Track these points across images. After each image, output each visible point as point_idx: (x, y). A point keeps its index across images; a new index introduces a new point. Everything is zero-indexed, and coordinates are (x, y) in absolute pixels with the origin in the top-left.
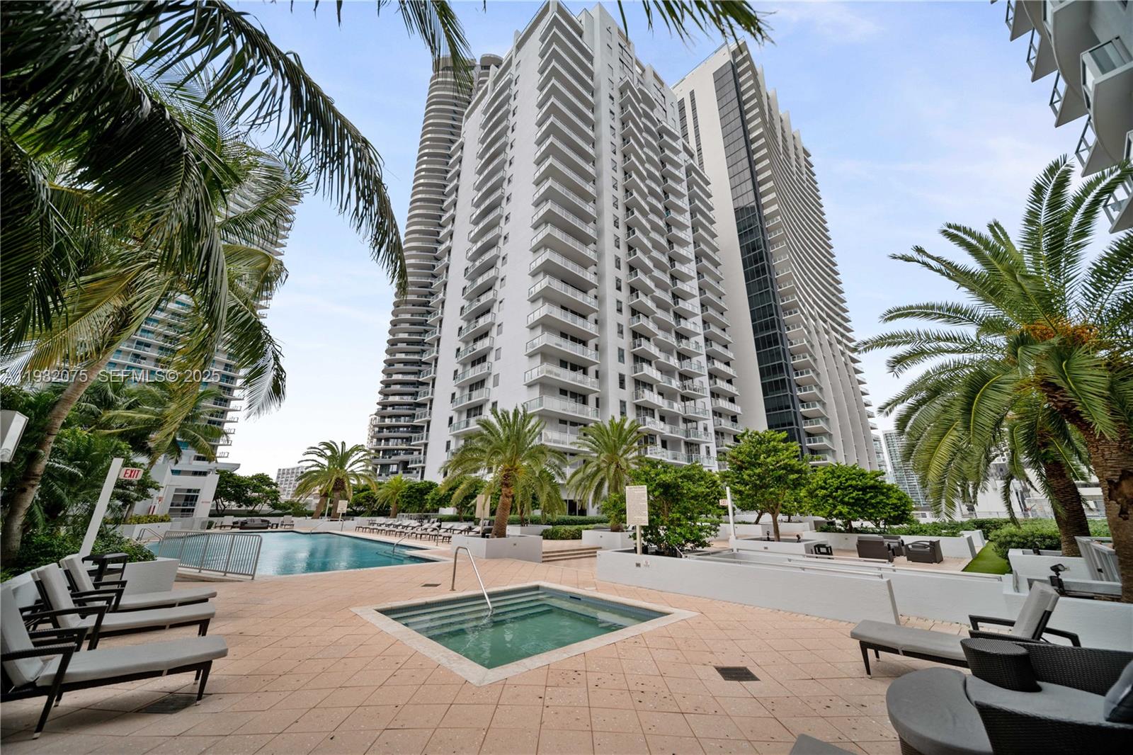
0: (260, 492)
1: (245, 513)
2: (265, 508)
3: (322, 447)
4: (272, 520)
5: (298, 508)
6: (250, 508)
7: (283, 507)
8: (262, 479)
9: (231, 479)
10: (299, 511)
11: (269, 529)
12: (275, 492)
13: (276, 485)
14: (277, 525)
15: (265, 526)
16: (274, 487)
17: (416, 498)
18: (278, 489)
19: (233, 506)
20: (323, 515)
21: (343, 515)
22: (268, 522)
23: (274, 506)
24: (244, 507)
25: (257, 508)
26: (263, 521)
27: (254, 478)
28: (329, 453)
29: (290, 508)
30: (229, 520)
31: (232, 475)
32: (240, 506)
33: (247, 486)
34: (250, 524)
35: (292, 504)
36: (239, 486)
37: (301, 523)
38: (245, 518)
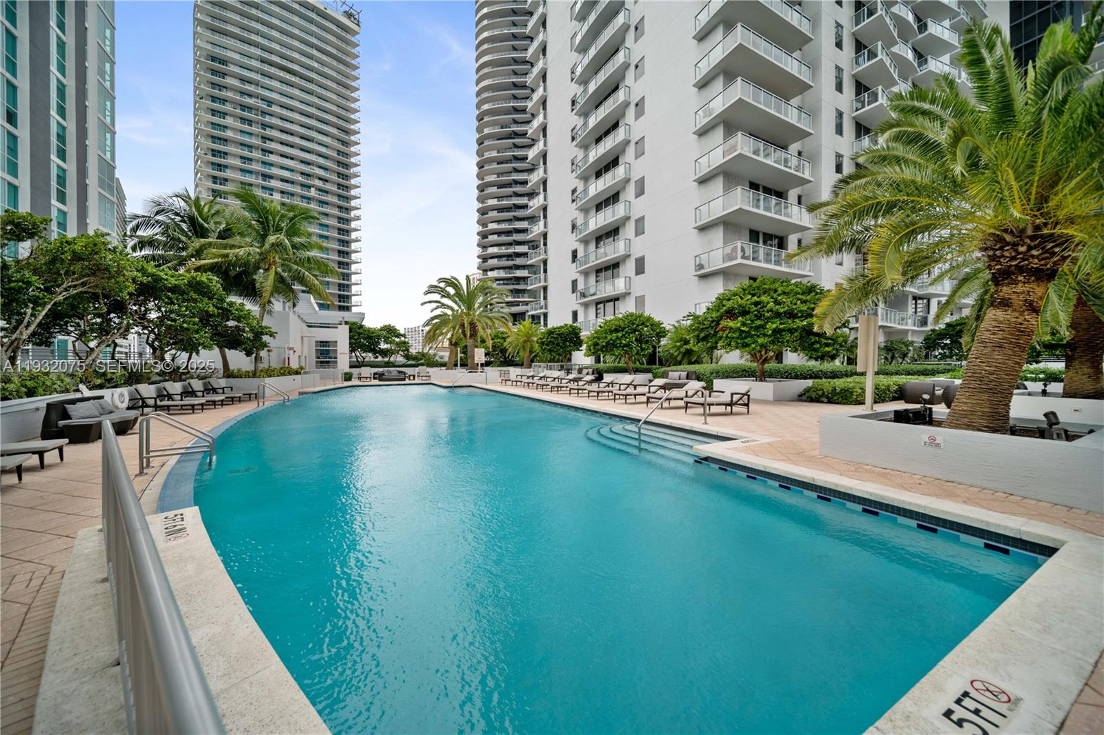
0: (390, 343)
1: (383, 364)
2: (399, 359)
3: (442, 285)
4: (409, 371)
5: (429, 359)
6: (386, 359)
7: (415, 358)
8: (390, 331)
9: (361, 331)
10: (432, 363)
11: (407, 381)
12: (405, 343)
13: (404, 336)
14: (414, 376)
15: (402, 377)
16: (403, 339)
17: (558, 345)
18: (407, 340)
19: (370, 357)
20: (456, 365)
21: (482, 365)
22: (404, 373)
23: (408, 357)
24: (380, 359)
25: (392, 359)
26: (399, 372)
27: (382, 329)
28: (451, 291)
29: (421, 359)
30: (367, 371)
31: (361, 327)
32: (377, 357)
33: (379, 337)
34: (387, 375)
35: (423, 355)
36: (369, 338)
37: (437, 374)
38: (381, 370)
